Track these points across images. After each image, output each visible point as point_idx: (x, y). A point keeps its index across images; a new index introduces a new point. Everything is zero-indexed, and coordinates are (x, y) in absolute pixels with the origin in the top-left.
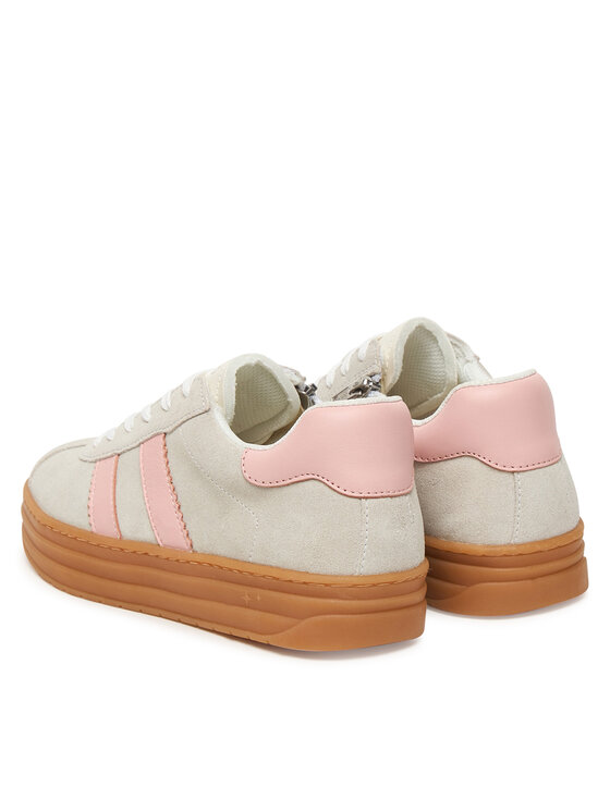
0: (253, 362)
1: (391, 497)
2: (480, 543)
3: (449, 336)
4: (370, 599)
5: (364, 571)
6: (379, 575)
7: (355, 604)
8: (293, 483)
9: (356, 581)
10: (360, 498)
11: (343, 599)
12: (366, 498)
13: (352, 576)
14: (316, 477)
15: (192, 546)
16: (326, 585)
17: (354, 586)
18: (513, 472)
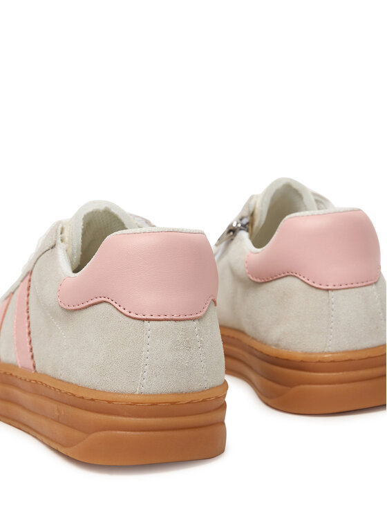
0: (102, 208)
1: (175, 320)
2: (299, 351)
3: (315, 194)
4: (150, 417)
5: (145, 390)
6: (161, 394)
7: (132, 420)
8: (90, 306)
9: (135, 399)
10: (143, 320)
11: (124, 416)
12: (149, 320)
13: (133, 394)
14: (106, 300)
15: (34, 367)
16: (109, 402)
17: (134, 404)
18: (328, 290)
